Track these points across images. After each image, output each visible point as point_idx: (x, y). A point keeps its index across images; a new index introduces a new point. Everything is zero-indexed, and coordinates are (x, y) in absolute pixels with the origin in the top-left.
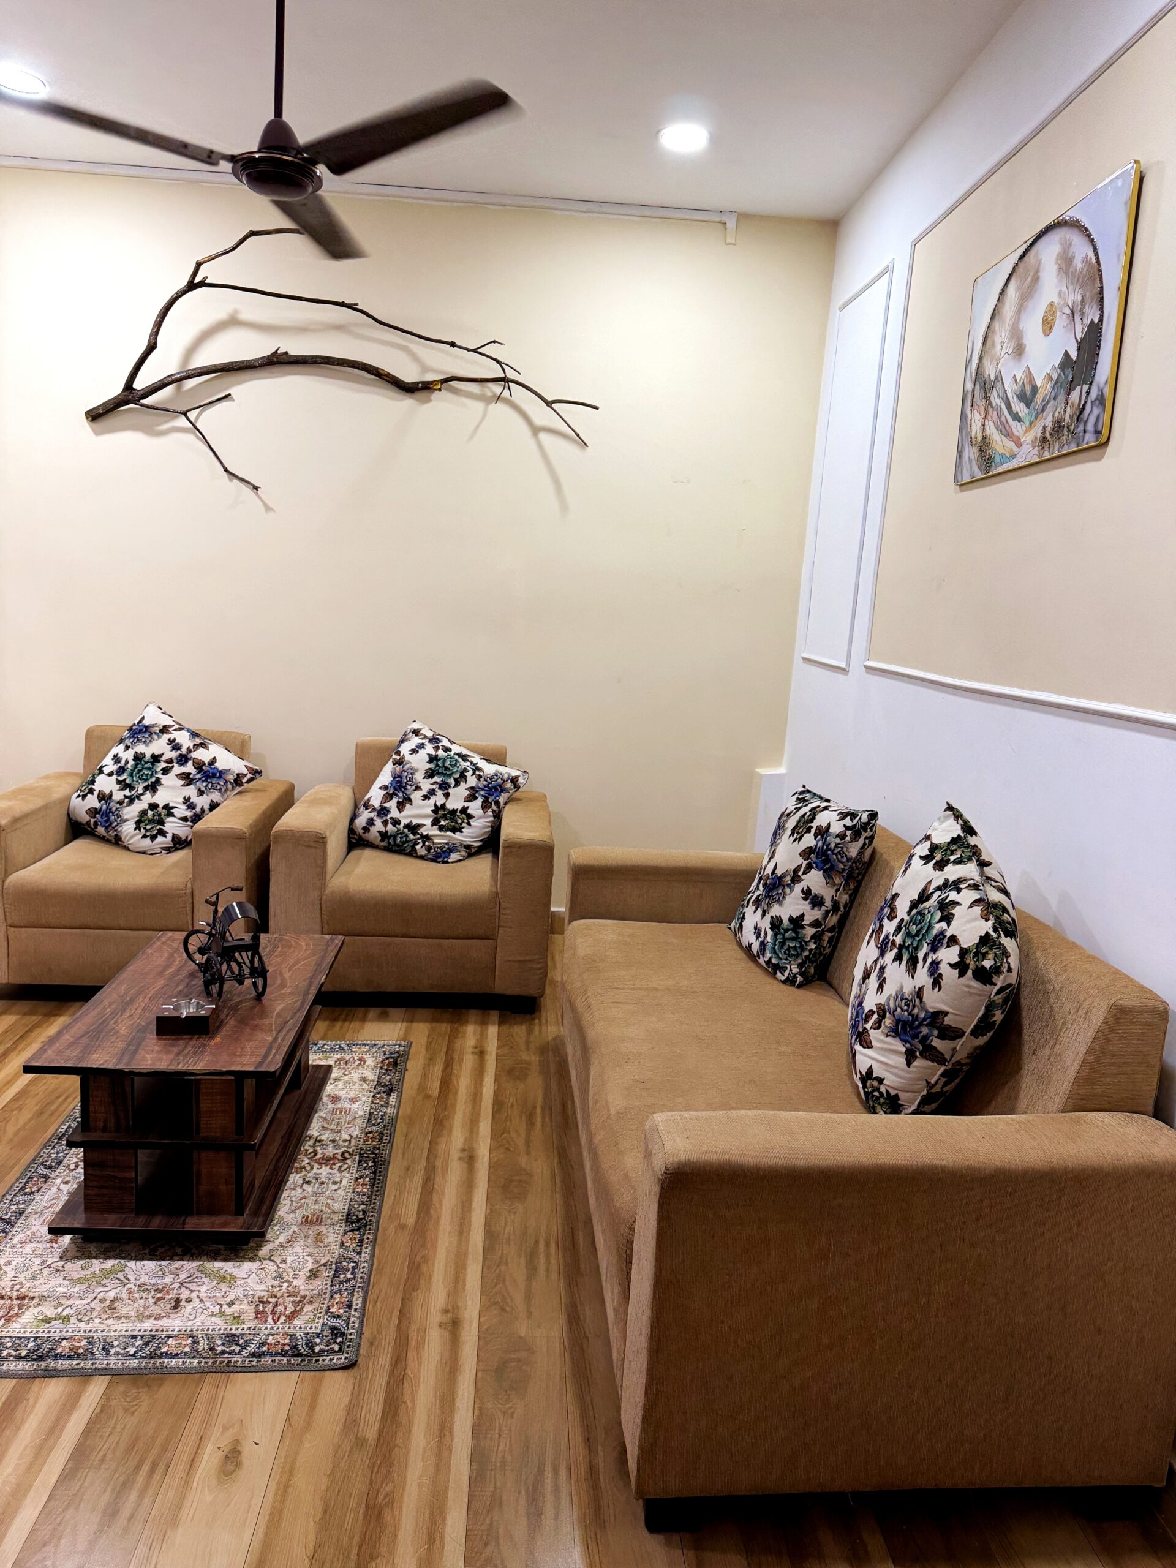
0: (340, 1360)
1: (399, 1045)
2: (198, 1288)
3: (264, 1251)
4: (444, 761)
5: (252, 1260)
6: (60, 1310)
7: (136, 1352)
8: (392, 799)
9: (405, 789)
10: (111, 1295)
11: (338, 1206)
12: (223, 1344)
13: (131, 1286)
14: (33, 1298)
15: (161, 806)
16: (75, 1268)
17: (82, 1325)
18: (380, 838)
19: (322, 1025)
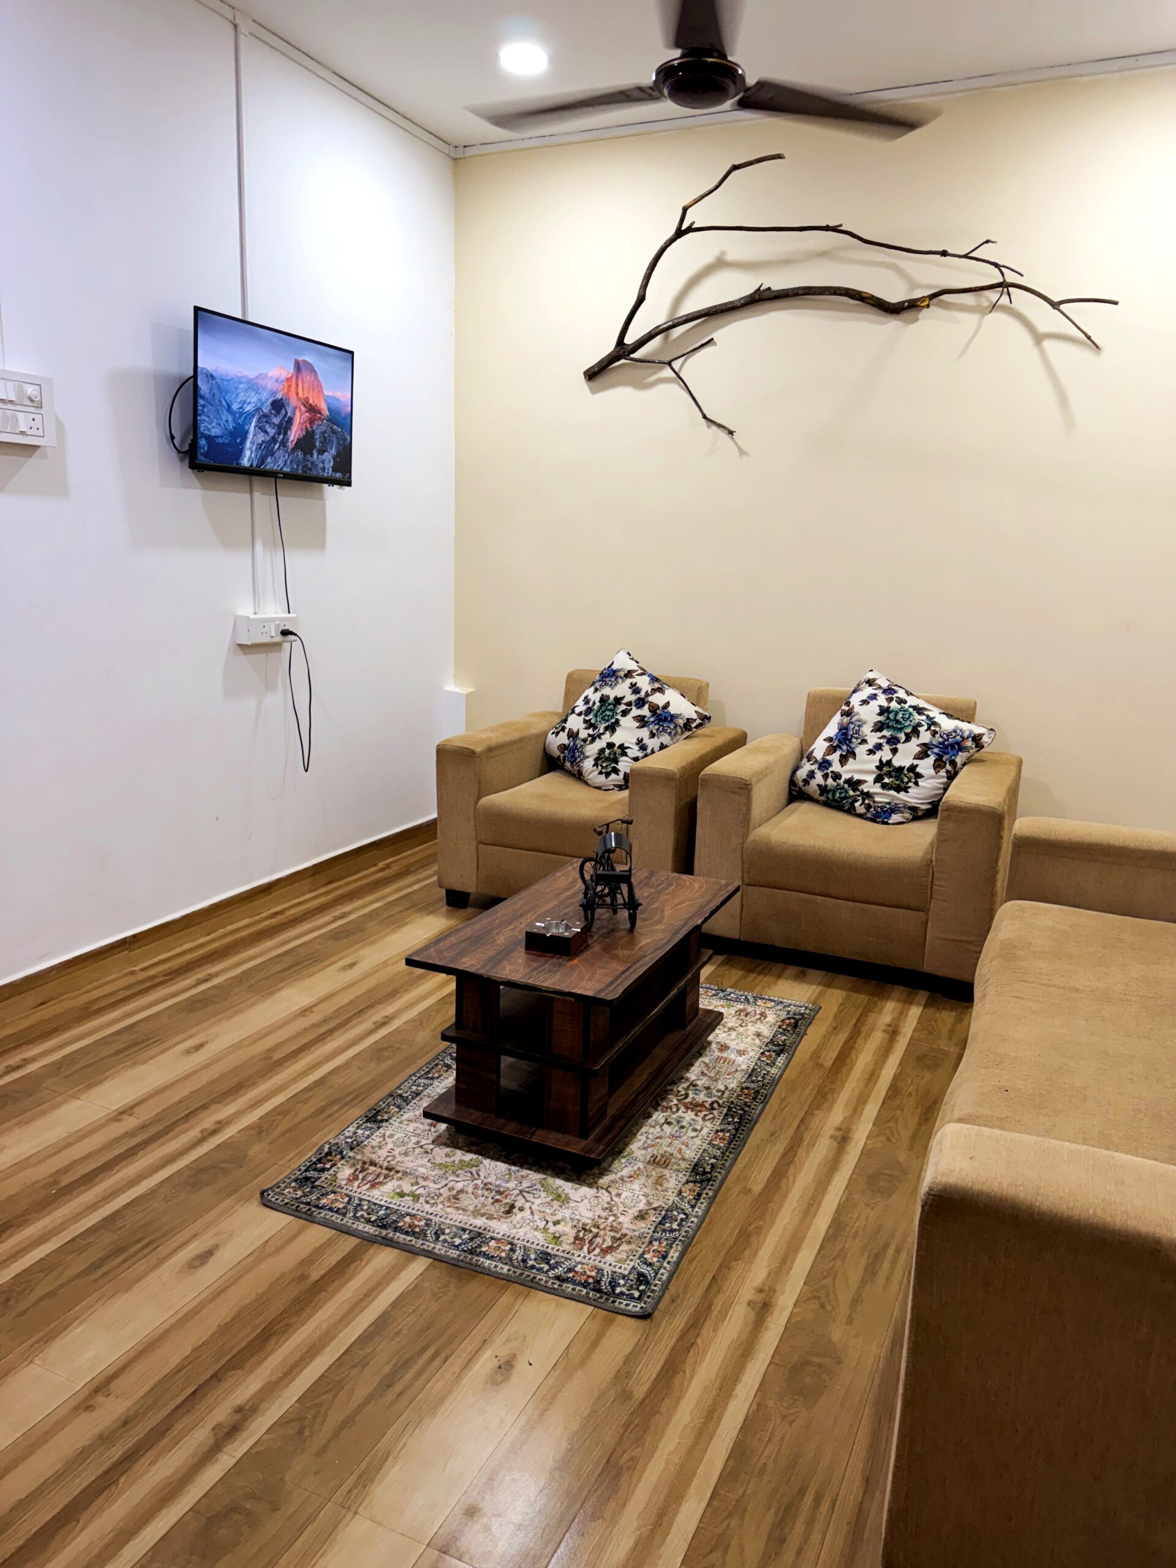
0: (635, 1307)
1: (806, 1008)
2: (533, 1200)
3: (604, 1181)
4: (897, 713)
5: (590, 1186)
6: (415, 1188)
7: (460, 1244)
8: (835, 752)
9: (851, 742)
10: (459, 1186)
11: (691, 1154)
12: (535, 1260)
13: (479, 1182)
14: (398, 1172)
15: (617, 746)
16: (441, 1154)
17: (427, 1207)
18: (819, 792)
19: (736, 974)
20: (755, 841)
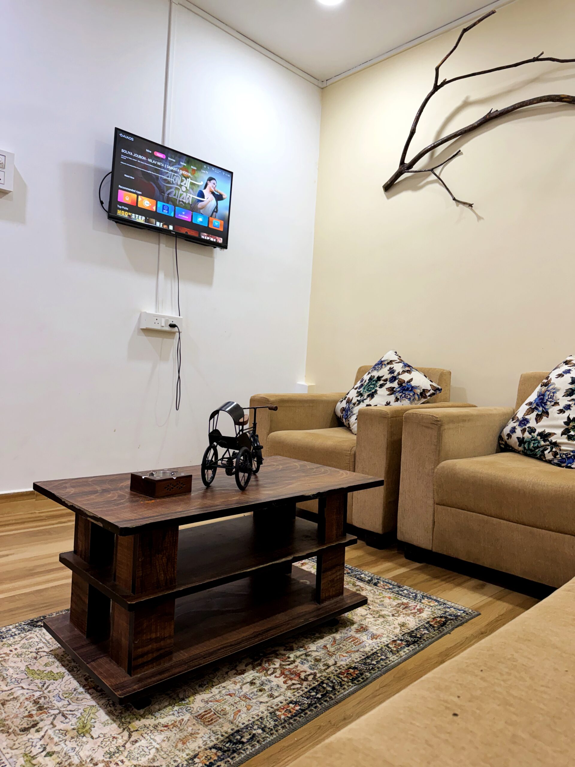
1: (465, 612)
5: (121, 725)
8: (533, 412)
9: (546, 405)
11: (243, 718)
13: (37, 694)
18: (518, 443)
19: (423, 577)
20: (443, 467)
